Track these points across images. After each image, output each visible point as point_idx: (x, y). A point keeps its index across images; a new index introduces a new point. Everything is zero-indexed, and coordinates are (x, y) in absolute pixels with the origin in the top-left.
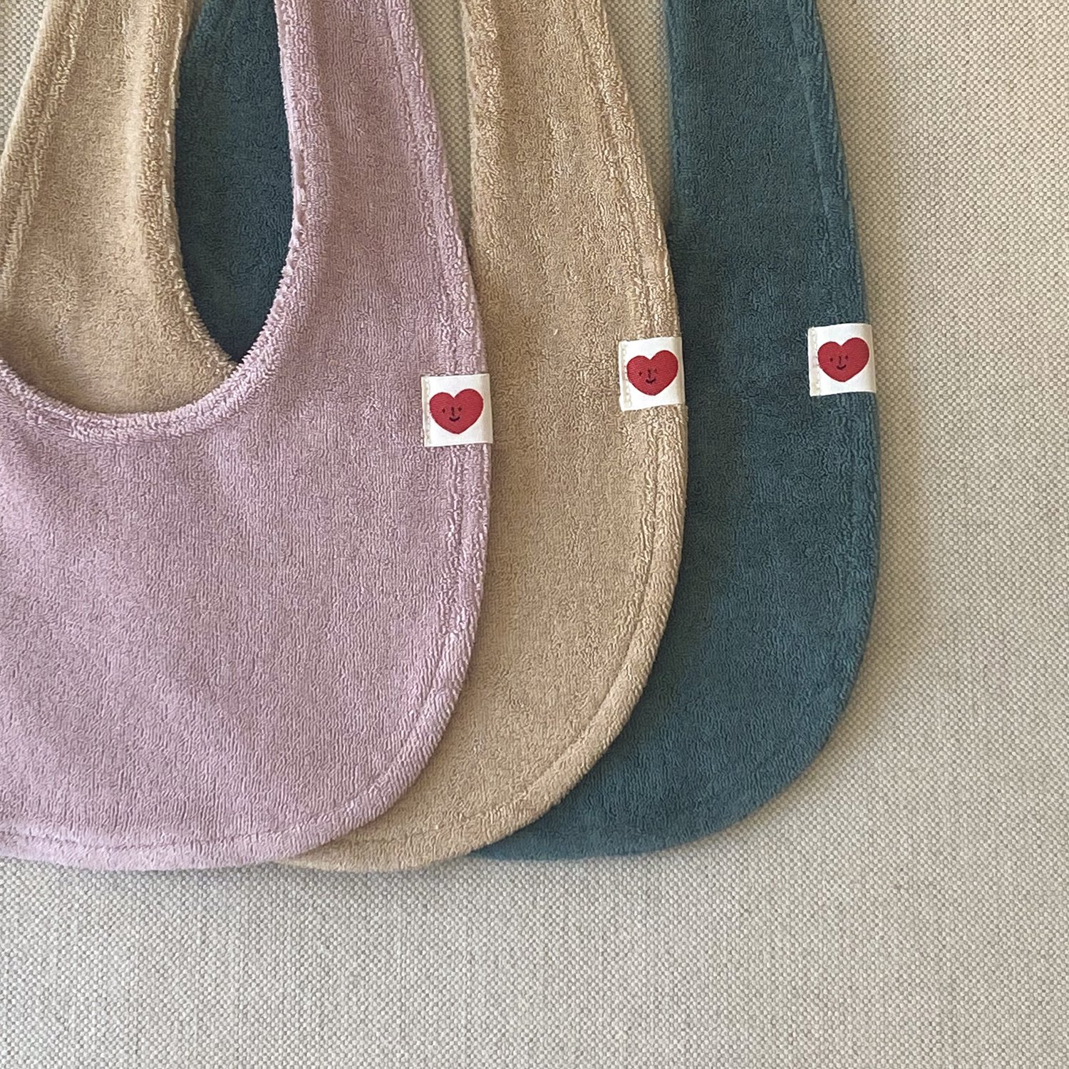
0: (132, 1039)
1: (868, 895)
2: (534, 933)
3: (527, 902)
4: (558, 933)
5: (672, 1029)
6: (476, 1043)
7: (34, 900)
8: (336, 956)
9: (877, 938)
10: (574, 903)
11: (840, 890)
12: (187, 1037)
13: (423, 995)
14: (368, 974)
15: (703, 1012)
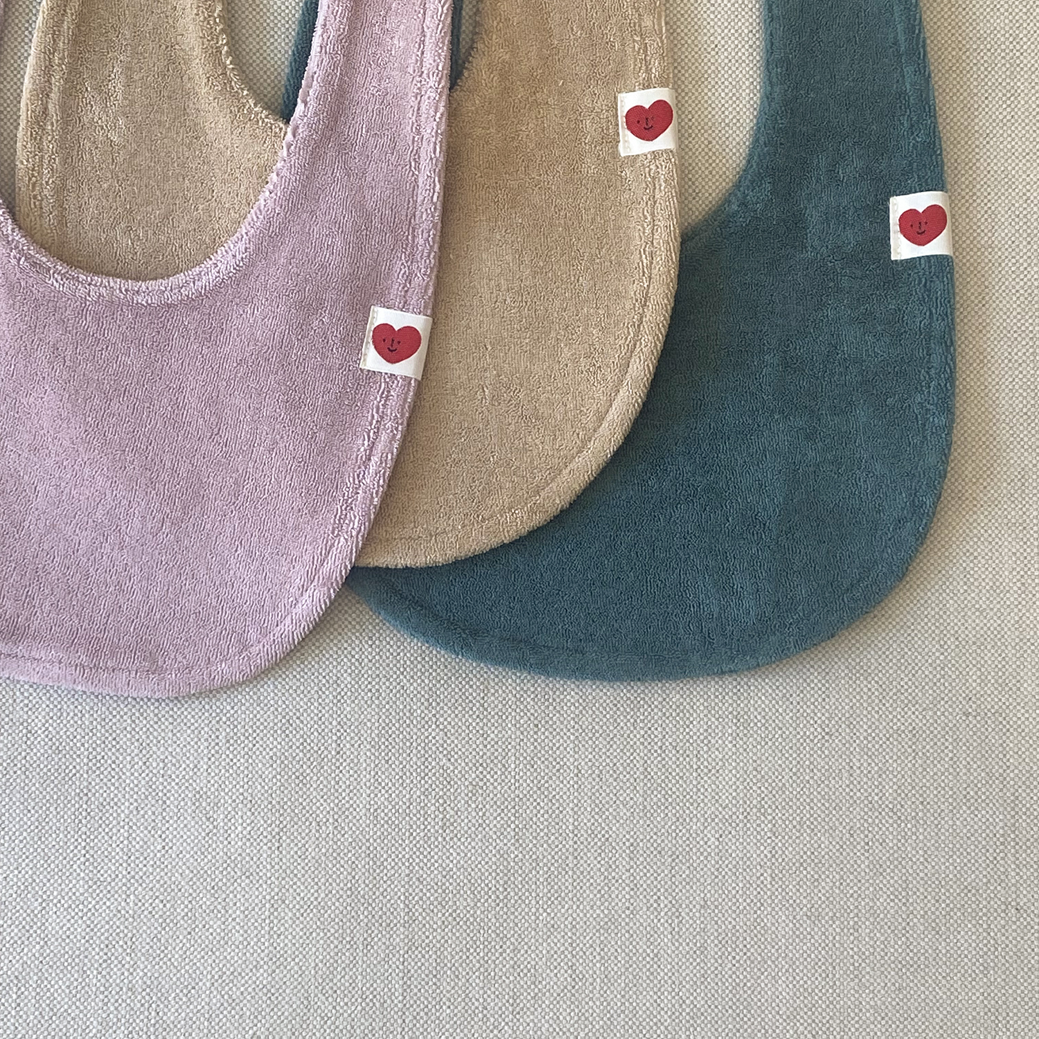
0: (274, 837)
1: (939, 721)
2: (635, 751)
3: (628, 724)
4: (656, 751)
5: (759, 837)
6: (582, 847)
7: (185, 713)
8: (456, 768)
9: (947, 759)
10: (670, 725)
11: (913, 717)
12: (324, 836)
13: (535, 804)
14: (485, 784)
15: (787, 822)
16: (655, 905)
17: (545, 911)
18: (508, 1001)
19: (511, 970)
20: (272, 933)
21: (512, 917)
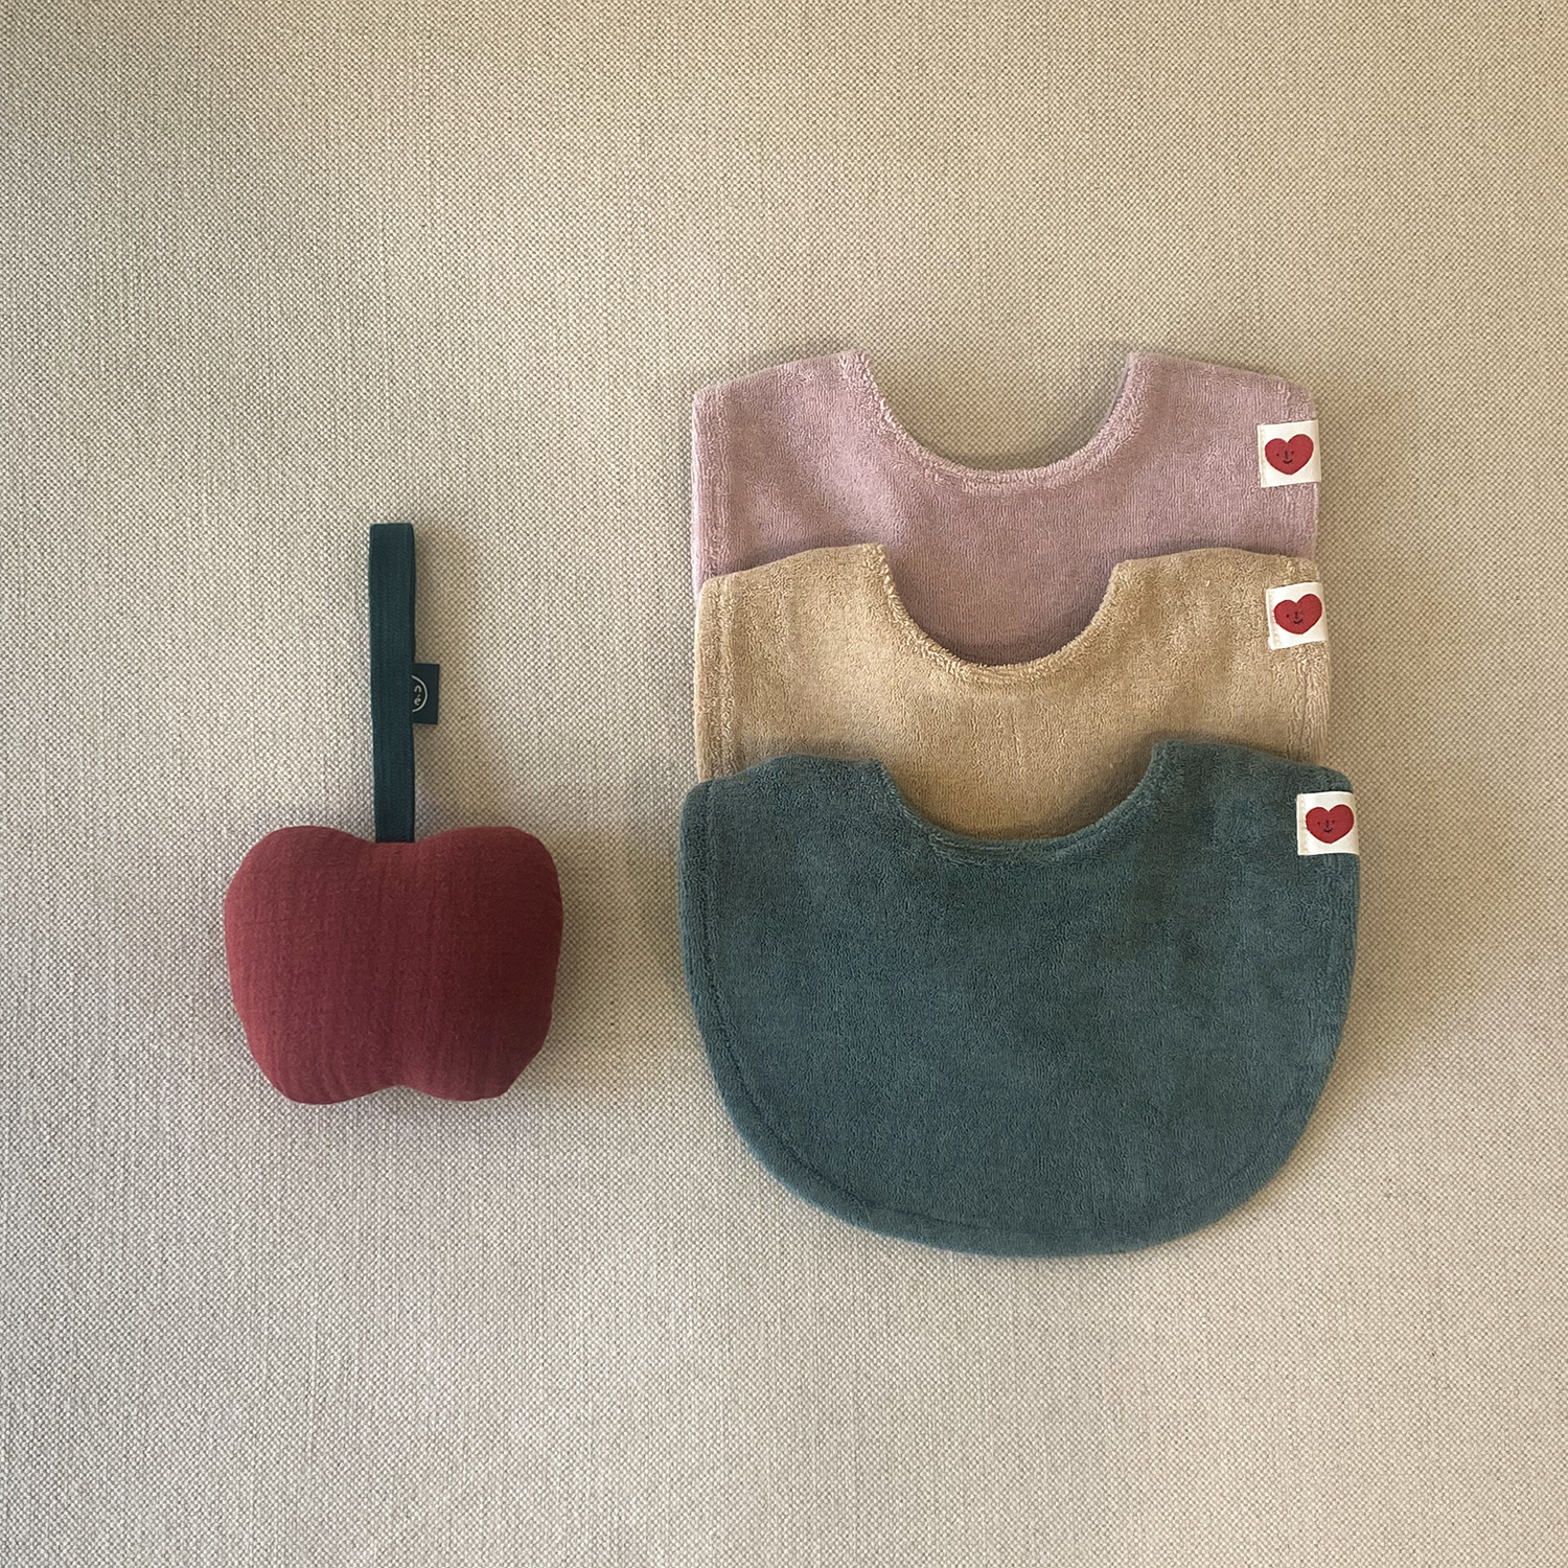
0: (724, 1339)
1: (1362, 1203)
5: (1194, 1323)
6: (1023, 1338)
7: (634, 1221)
8: (897, 1264)
9: (1371, 1240)
11: (1337, 1199)
12: (772, 1336)
13: (975, 1297)
14: (925, 1279)
15: (1221, 1307)
16: (1097, 1393)
17: (990, 1402)
18: (958, 1493)
19: (961, 1463)
20: (726, 1434)
21: (958, 1410)
